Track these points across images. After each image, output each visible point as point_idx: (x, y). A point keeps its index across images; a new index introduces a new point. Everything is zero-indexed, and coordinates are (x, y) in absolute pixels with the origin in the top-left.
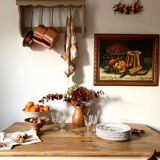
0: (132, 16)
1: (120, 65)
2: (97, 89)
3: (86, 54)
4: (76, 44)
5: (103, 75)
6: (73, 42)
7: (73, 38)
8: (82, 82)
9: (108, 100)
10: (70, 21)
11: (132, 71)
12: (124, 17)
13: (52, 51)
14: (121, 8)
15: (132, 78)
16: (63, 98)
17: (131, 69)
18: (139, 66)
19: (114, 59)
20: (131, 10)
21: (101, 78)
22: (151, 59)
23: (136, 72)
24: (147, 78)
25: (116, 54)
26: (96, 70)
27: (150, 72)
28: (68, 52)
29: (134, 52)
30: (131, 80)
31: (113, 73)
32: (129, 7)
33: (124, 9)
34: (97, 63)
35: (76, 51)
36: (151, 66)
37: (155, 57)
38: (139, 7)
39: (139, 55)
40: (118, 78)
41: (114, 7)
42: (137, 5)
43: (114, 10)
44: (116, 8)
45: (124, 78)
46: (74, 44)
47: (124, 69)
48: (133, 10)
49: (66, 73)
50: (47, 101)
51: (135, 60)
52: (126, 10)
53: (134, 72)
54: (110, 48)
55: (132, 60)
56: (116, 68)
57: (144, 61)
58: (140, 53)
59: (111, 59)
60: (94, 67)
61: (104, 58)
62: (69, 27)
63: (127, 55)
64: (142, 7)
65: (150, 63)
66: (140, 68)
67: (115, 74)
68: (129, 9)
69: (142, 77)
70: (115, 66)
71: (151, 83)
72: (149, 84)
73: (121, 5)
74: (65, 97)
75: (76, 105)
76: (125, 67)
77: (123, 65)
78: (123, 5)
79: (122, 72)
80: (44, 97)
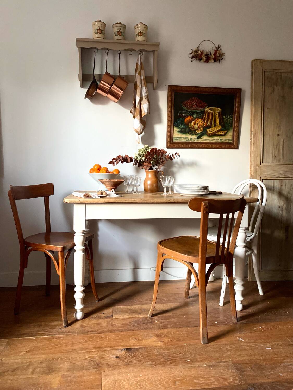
0: (212, 66)
1: (197, 124)
2: (170, 152)
3: (158, 110)
4: (147, 97)
5: (178, 136)
6: (144, 95)
7: (144, 89)
8: (153, 144)
9: (183, 165)
10: (141, 68)
11: (210, 131)
12: (202, 66)
13: (118, 105)
14: (200, 55)
15: (210, 140)
16: (133, 161)
17: (209, 129)
18: (218, 126)
19: (191, 117)
20: (210, 58)
21: (175, 139)
22: (231, 117)
23: (214, 132)
24: (226, 140)
25: (193, 110)
26: (169, 129)
27: (230, 132)
28: (139, 106)
29: (213, 108)
30: (208, 142)
31: (189, 133)
32: (208, 55)
33: (203, 56)
34: (171, 120)
35: (148, 105)
36: (232, 126)
37: (236, 115)
38: (219, 54)
39: (219, 113)
40: (194, 139)
41: (191, 53)
42: (218, 52)
43: (191, 57)
44: (193, 55)
45: (201, 139)
46: (145, 97)
47: (201, 128)
48: (213, 58)
49: (137, 132)
50: (117, 163)
51: (214, 118)
52: (205, 58)
53: (212, 132)
54: (186, 103)
55: (210, 117)
56: (193, 127)
57: (224, 120)
58: (220, 110)
59: (187, 116)
60: (168, 126)
61: (179, 115)
62: (140, 76)
63: (205, 112)
64: (223, 55)
65: (230, 122)
66: (219, 128)
67: (191, 135)
68: (208, 56)
69: (221, 138)
70: (191, 125)
71: (231, 146)
72: (228, 147)
73: (200, 51)
74: (136, 160)
75: (149, 169)
76: (202, 127)
77: (200, 123)
78: (201, 51)
79: (199, 132)
80: (114, 159)
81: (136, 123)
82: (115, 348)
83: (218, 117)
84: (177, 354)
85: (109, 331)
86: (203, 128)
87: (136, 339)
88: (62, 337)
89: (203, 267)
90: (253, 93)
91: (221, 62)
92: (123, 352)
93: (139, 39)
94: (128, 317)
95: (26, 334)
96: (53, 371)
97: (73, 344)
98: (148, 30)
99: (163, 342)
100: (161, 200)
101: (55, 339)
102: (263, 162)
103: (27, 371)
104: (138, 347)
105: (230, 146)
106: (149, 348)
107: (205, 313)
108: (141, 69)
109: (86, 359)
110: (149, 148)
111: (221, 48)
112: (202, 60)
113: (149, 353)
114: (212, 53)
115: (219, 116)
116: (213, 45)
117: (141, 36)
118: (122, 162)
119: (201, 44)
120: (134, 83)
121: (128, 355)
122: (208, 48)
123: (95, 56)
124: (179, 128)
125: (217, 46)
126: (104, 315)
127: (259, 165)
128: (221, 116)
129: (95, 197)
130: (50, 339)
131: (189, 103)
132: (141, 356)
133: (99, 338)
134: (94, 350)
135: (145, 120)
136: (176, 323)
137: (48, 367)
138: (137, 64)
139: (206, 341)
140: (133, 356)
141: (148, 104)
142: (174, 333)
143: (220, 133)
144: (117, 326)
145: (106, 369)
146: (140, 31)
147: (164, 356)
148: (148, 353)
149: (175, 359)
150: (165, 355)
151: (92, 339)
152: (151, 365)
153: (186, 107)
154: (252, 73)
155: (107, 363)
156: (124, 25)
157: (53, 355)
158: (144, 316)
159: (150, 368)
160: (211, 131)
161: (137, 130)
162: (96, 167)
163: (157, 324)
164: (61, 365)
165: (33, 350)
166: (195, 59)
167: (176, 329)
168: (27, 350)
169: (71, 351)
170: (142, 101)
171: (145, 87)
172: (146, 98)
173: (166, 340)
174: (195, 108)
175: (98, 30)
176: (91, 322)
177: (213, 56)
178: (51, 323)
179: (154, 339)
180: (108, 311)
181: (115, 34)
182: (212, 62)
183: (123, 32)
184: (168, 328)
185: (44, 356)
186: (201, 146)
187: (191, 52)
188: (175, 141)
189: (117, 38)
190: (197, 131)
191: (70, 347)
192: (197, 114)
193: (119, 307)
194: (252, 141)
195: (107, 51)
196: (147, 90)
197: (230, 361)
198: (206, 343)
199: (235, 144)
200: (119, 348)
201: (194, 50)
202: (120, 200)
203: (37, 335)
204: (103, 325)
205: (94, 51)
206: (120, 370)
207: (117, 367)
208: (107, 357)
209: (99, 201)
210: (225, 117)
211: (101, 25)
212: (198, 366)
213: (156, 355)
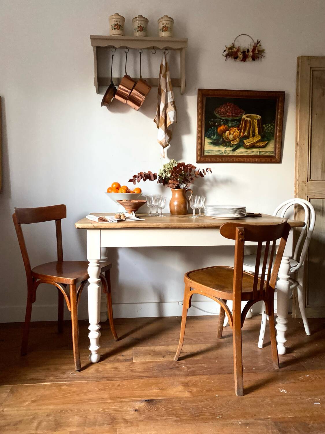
0: (249, 64)
1: (232, 134)
2: (200, 167)
3: (186, 118)
4: (174, 103)
5: (209, 148)
6: (170, 100)
8: (181, 158)
9: (216, 182)
10: (165, 69)
11: (247, 142)
12: (238, 65)
13: (140, 115)
14: (235, 52)
15: (248, 152)
16: (158, 178)
17: (246, 140)
18: (257, 136)
19: (224, 126)
20: (248, 55)
21: (206, 152)
22: (273, 126)
23: (253, 143)
24: (266, 152)
25: (227, 118)
26: (199, 141)
27: (271, 143)
28: (164, 114)
29: (251, 116)
30: (246, 155)
31: (223, 145)
32: (246, 52)
33: (239, 53)
34: (202, 130)
35: (174, 113)
36: (273, 136)
37: (279, 122)
38: (259, 51)
39: (258, 120)
40: (229, 152)
41: (225, 51)
42: (257, 48)
43: (224, 55)
44: (227, 52)
45: (237, 152)
46: (171, 103)
47: (237, 139)
48: (251, 55)
49: (161, 144)
50: (139, 181)
51: (252, 127)
52: (241, 56)
53: (250, 144)
54: (219, 110)
55: (248, 126)
56: (227, 138)
57: (264, 129)
58: (259, 117)
59: (220, 125)
60: (198, 137)
61: (211, 123)
62: (165, 79)
63: (242, 119)
64: (264, 52)
65: (272, 131)
66: (258, 138)
67: (226, 147)
68: (245, 54)
69: (260, 151)
70: (225, 136)
71: (273, 159)
72: (269, 161)
73: (235, 48)
74: (160, 177)
75: (175, 187)
76: (239, 137)
77: (235, 133)
78: (237, 48)
79: (235, 143)
80: (135, 176)
81: (161, 134)
82: (133, 399)
83: (257, 126)
84: (207, 408)
85: (128, 377)
86: (240, 139)
87: (158, 388)
88: (74, 384)
89: (237, 305)
90: (299, 97)
91: (261, 61)
92: (142, 405)
93: (164, 34)
94: (150, 360)
95: (33, 379)
96: (61, 426)
97: (86, 393)
98: (175, 24)
99: (191, 392)
100: (188, 224)
101: (65, 386)
102: (310, 179)
103: (31, 425)
104: (161, 398)
105: (271, 160)
106: (174, 400)
107: (240, 360)
108: (166, 71)
109: (100, 412)
110: (176, 163)
111: (261, 44)
112: (238, 59)
113: (174, 406)
114: (249, 49)
115: (258, 124)
116: (251, 40)
117: (166, 31)
118: (145, 180)
119: (237, 39)
120: (158, 87)
121: (150, 408)
122: (245, 44)
123: (113, 56)
124: (211, 139)
125: (256, 42)
126: (124, 358)
127: (305, 182)
128: (260, 124)
129: (112, 221)
130: (60, 385)
131: (222, 110)
132: (164, 410)
133: (116, 386)
134: (110, 401)
135: (171, 130)
136: (206, 368)
137: (56, 421)
138: (162, 65)
139: (242, 393)
140: (155, 409)
141: (174, 111)
142: (203, 381)
143: (260, 144)
144: (138, 371)
145: (122, 425)
146: (165, 26)
147: (191, 410)
148: (171, 405)
149: (203, 414)
150: (193, 408)
151: (108, 387)
152: (176, 421)
153: (219, 114)
154: (298, 72)
155: (124, 418)
156: (146, 19)
157: (62, 406)
158: (169, 359)
159: (173, 425)
160: (249, 142)
161: (162, 142)
162: (114, 186)
163: (184, 369)
164: (70, 420)
165: (39, 400)
166: (229, 58)
167: (206, 377)
168: (33, 399)
169: (83, 402)
170: (167, 108)
171: (170, 92)
172: (172, 105)
173: (194, 389)
174: (230, 115)
175: (115, 25)
176: (108, 366)
177: (251, 53)
178: (62, 366)
179: (180, 388)
180: (128, 353)
181: (136, 30)
182: (250, 61)
183: (145, 27)
184: (196, 375)
185: (51, 407)
186: (237, 160)
187: (225, 49)
188: (206, 154)
189: (138, 34)
190: (233, 142)
191: (82, 397)
192: (233, 122)
193: (141, 348)
194: (298, 154)
195: (127, 50)
196: (173, 95)
197: (270, 418)
198: (242, 395)
199: (277, 157)
200: (139, 399)
201: (229, 46)
202: (140, 225)
203: (46, 380)
204: (121, 370)
205: (112, 51)
206: (138, 427)
207: (135, 423)
208: (125, 411)
209: (116, 225)
210: (266, 125)
211: (119, 20)
212: (232, 424)
213: (182, 409)
